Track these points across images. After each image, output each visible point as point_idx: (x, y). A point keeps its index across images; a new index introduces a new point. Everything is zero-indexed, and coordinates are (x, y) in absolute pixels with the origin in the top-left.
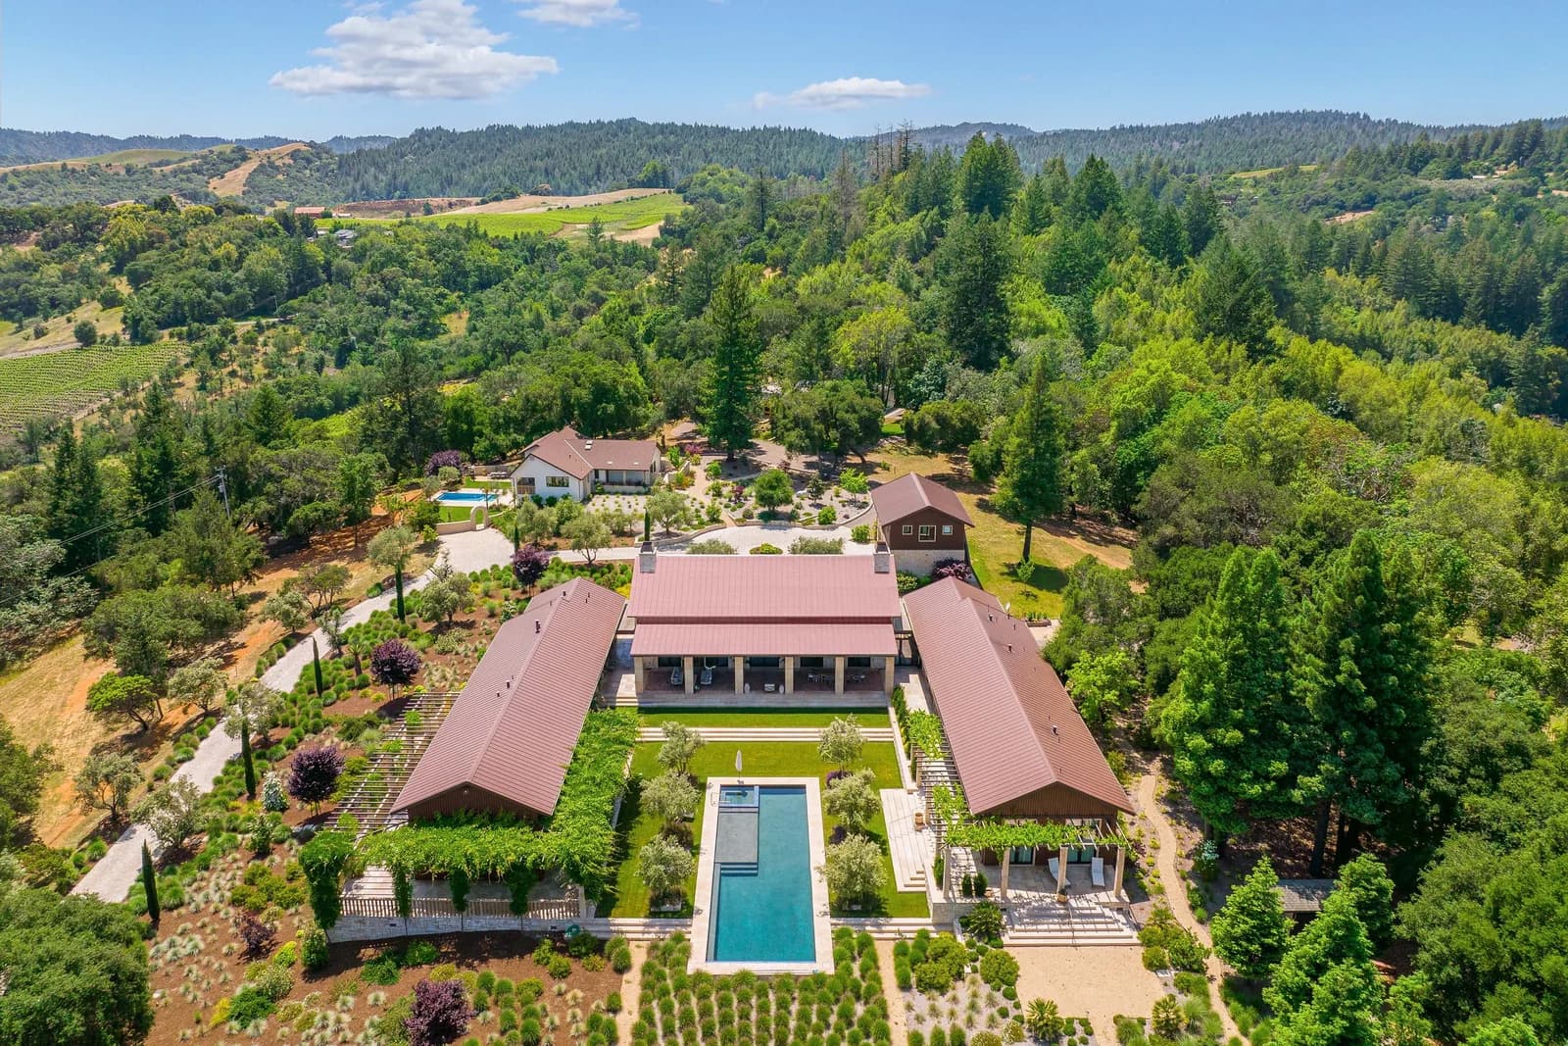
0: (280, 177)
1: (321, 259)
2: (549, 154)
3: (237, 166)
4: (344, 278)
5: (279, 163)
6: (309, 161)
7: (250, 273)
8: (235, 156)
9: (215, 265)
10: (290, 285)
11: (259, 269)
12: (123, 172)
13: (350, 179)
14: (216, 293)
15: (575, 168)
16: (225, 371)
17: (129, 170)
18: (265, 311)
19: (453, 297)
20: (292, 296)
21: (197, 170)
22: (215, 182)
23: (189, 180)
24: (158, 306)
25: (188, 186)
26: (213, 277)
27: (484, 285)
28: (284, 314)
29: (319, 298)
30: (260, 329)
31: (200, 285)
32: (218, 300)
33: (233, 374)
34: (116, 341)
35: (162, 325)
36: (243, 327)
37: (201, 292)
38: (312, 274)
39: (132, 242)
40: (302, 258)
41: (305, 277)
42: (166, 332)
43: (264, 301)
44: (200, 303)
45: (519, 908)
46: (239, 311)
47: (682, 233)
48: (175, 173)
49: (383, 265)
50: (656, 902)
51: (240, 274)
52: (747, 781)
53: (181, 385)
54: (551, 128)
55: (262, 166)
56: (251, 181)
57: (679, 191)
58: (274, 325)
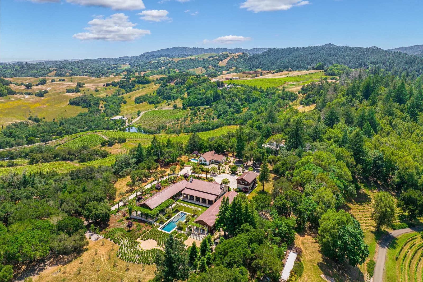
0: (235, 61)
1: (221, 94)
2: (300, 56)
3: (226, 59)
4: (224, 98)
5: (235, 58)
6: (242, 57)
7: (206, 97)
8: (226, 56)
9: (200, 94)
10: (214, 99)
11: (208, 96)
12: (202, 60)
13: (250, 62)
14: (199, 100)
15: (306, 61)
16: (196, 117)
17: (203, 59)
18: (207, 105)
19: (246, 104)
20: (213, 102)
21: (217, 59)
22: (221, 62)
23: (215, 62)
24: (188, 102)
25: (214, 63)
26: (199, 96)
27: (254, 101)
28: (210, 106)
29: (219, 102)
30: (205, 109)
31: (197, 98)
32: (199, 102)
33: (197, 118)
34: (180, 109)
35: (188, 106)
36: (202, 108)
37: (196, 99)
38: (219, 96)
39: (190, 85)
40: (216, 93)
41: (217, 98)
42: (188, 107)
43: (208, 102)
44: (196, 102)
45: (147, 219)
46: (202, 104)
47: (305, 90)
48: (212, 60)
49: (233, 96)
50: (160, 222)
51: (204, 96)
52: (185, 212)
53: (187, 120)
54: (303, 48)
55: (231, 58)
56: (228, 63)
57: (325, 71)
58: (208, 108)
